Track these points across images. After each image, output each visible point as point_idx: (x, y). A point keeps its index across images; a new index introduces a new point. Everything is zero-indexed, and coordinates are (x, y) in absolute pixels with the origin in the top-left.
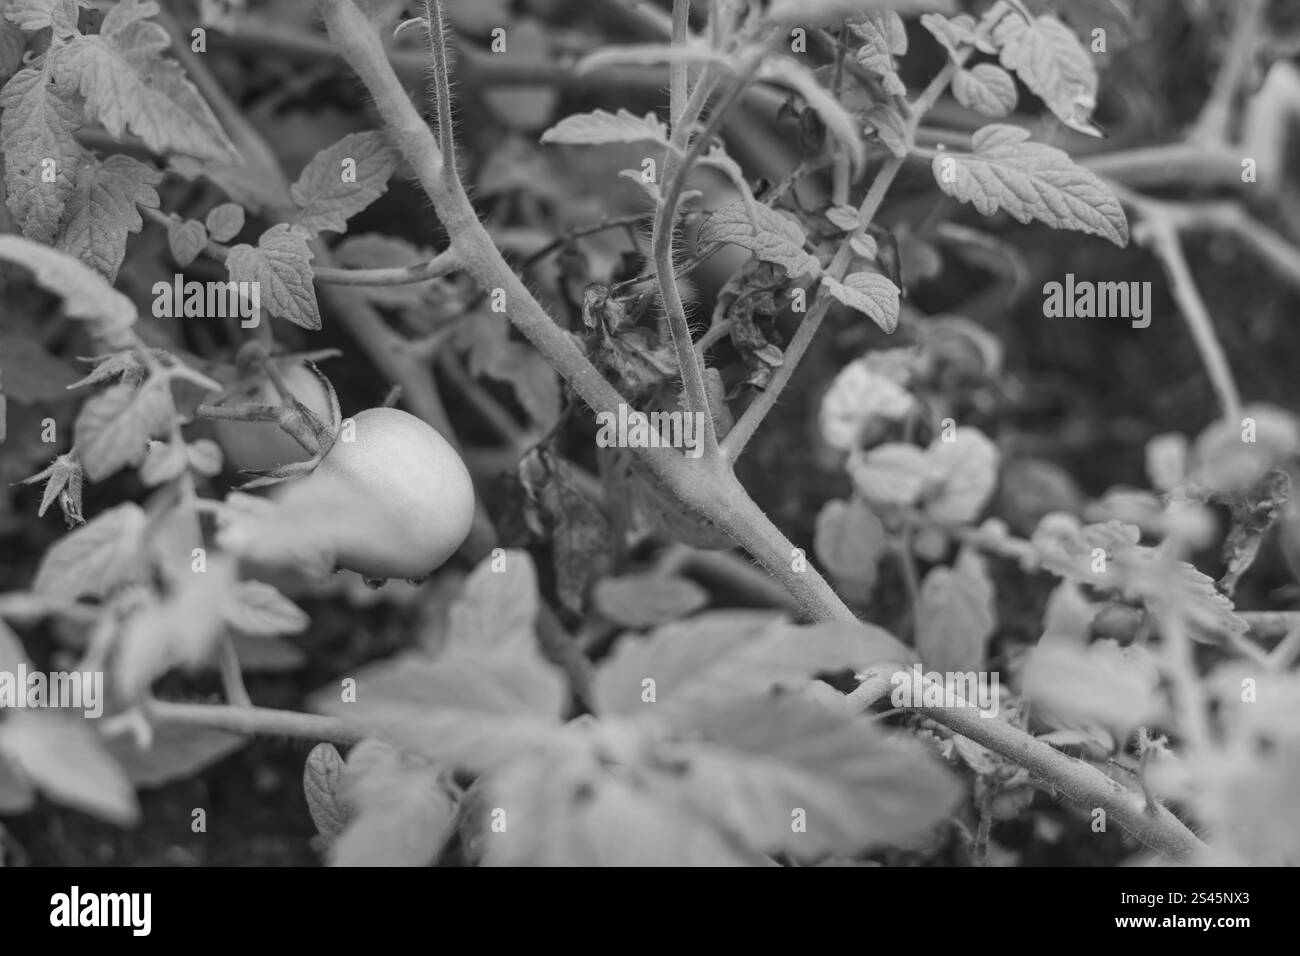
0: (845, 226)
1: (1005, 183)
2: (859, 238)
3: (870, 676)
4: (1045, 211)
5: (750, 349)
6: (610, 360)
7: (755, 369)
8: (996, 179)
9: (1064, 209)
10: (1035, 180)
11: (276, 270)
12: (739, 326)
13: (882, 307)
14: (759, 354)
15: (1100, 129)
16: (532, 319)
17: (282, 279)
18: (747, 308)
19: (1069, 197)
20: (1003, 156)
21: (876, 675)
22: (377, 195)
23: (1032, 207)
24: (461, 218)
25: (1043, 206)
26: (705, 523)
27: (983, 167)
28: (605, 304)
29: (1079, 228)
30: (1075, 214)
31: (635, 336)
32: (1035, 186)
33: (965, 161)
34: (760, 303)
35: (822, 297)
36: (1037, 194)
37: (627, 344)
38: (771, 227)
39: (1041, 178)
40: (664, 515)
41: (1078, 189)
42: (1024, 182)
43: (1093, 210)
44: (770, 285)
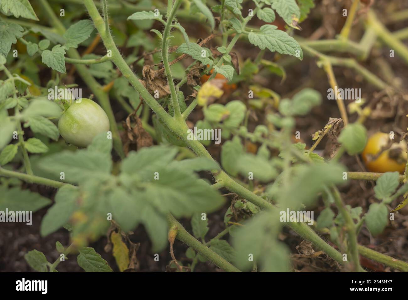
0: (222, 52)
1: (268, 41)
2: (226, 56)
3: (220, 181)
4: (279, 49)
5: (192, 86)
6: (151, 88)
7: (193, 92)
8: (266, 39)
9: (284, 48)
10: (277, 40)
11: (55, 57)
12: (189, 79)
13: (228, 74)
14: (195, 88)
15: (299, 28)
16: (129, 75)
17: (56, 59)
18: (191, 74)
19: (286, 45)
20: (269, 33)
21: (222, 180)
22: (87, 38)
23: (275, 47)
24: (110, 45)
25: (278, 47)
26: (179, 138)
27: (262, 36)
28: (149, 71)
29: (288, 54)
30: (287, 50)
31: (159, 81)
32: (276, 41)
33: (258, 34)
34: (195, 73)
35: (214, 72)
36: (277, 44)
37: (157, 84)
38: (198, 50)
39: (279, 39)
40: (168, 136)
41: (289, 43)
42: (273, 41)
43: (292, 49)
44: (198, 68)
